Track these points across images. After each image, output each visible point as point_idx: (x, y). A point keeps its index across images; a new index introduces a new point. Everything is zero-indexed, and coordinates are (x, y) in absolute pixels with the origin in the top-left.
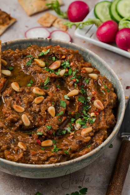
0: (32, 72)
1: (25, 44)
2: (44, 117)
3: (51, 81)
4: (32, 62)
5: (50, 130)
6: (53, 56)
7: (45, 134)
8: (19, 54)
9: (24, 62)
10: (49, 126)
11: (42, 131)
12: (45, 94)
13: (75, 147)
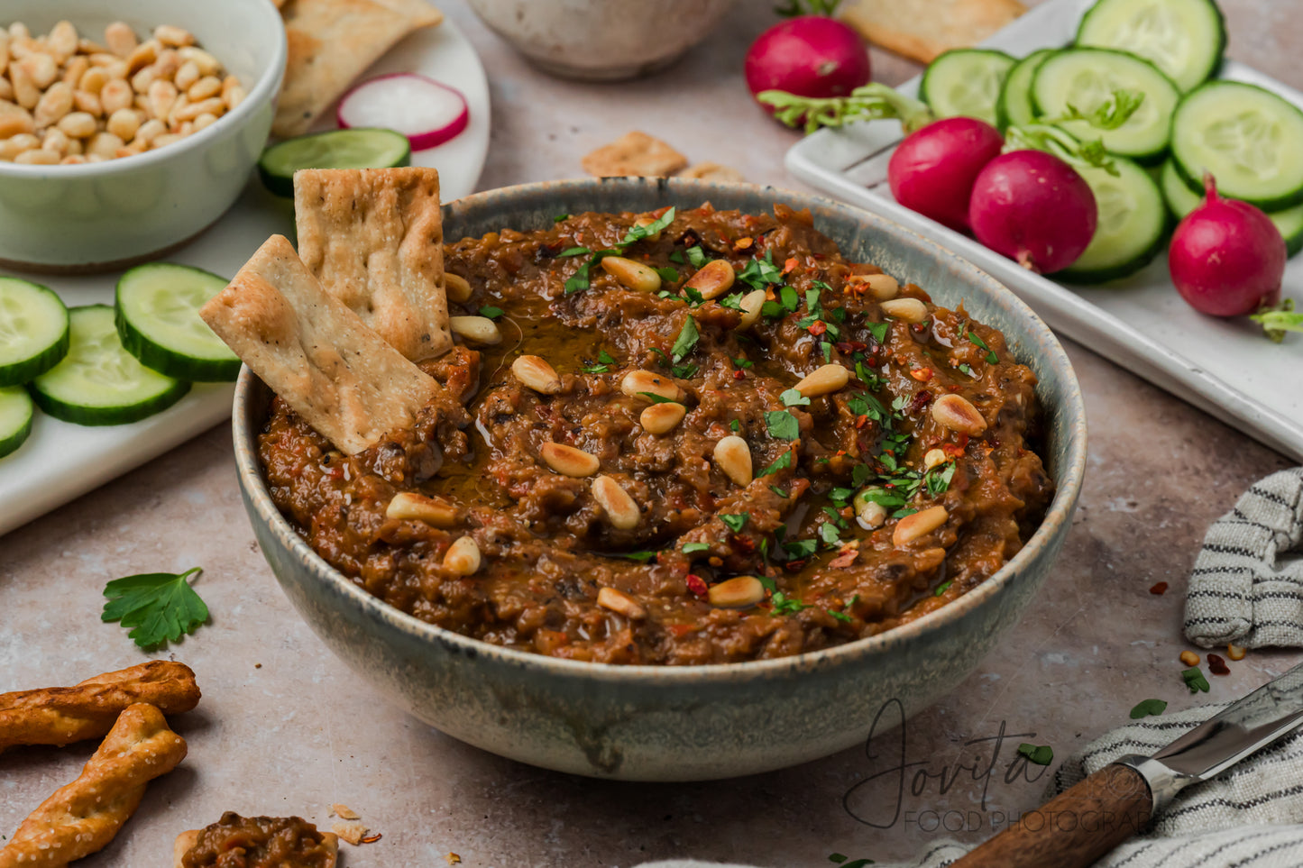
0: (599, 317)
1: (538, 213)
2: (703, 484)
4: (590, 279)
5: (741, 532)
6: (693, 246)
7: (722, 549)
8: (523, 245)
9: (551, 279)
10: (735, 516)
11: (703, 538)
12: (684, 394)
13: (873, 595)
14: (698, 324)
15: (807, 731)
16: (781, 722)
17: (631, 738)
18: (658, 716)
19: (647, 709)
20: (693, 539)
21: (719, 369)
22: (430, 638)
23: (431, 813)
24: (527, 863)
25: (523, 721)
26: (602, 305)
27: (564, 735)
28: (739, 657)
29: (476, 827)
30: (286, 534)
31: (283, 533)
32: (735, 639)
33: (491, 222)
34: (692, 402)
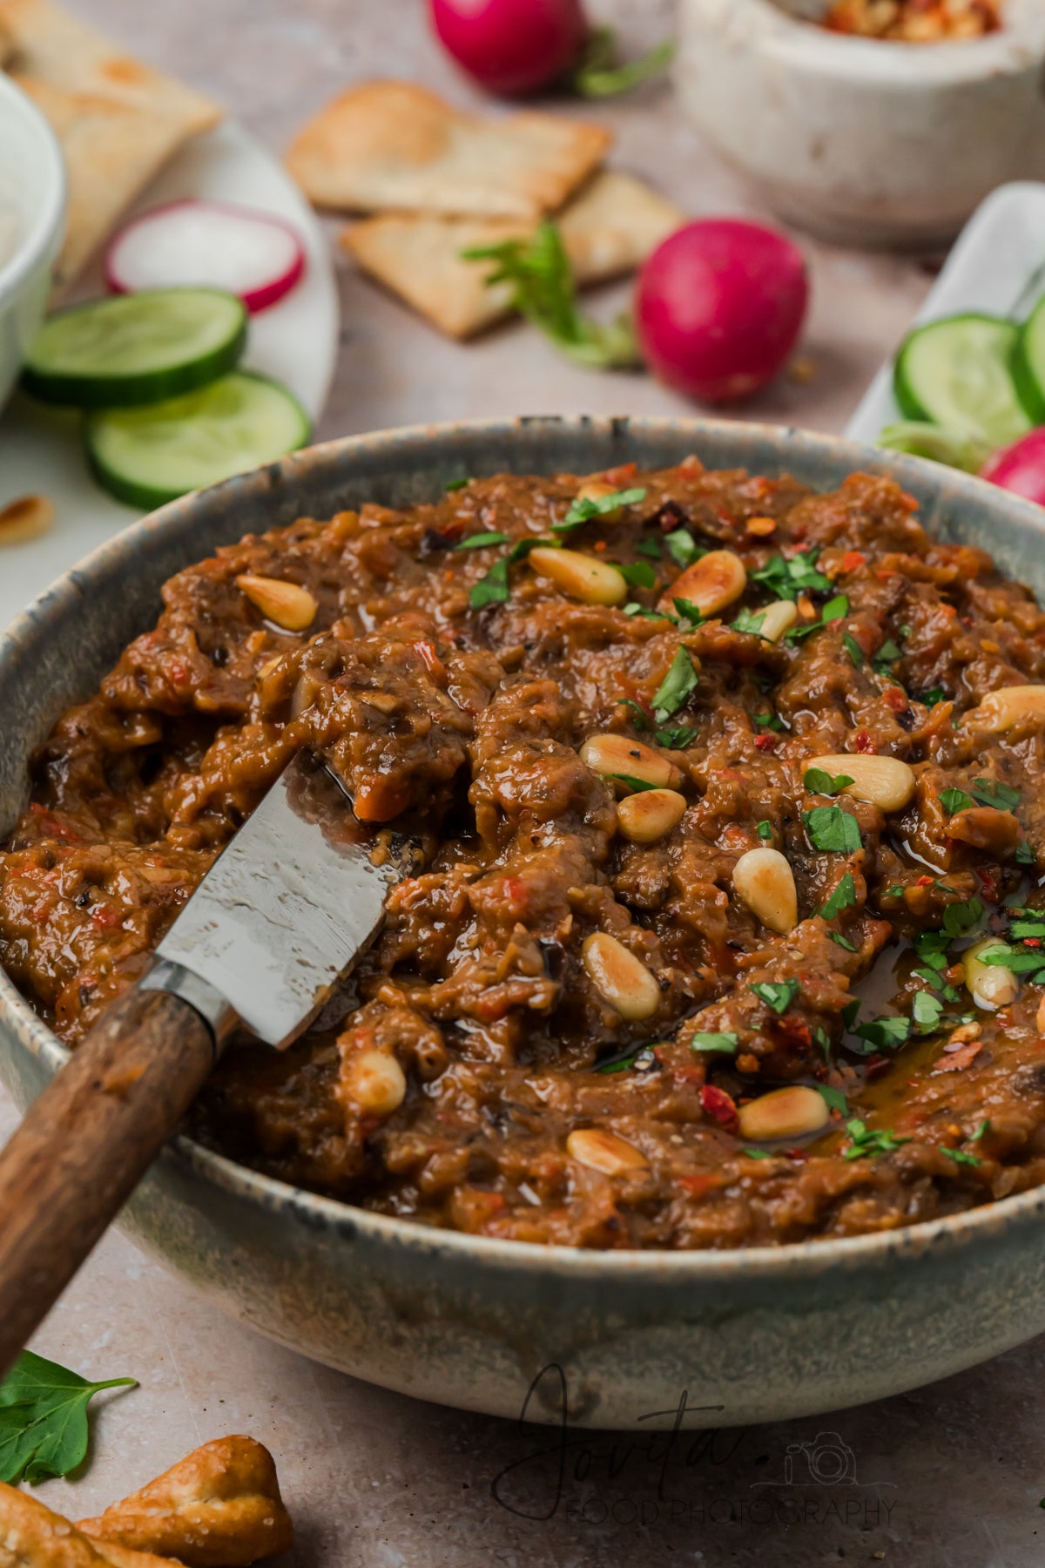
0: (528, 647)
1: (419, 476)
2: (718, 928)
3: (706, 681)
4: (510, 583)
5: (786, 1012)
6: (675, 528)
7: (759, 1043)
8: (399, 531)
9: (445, 585)
10: (775, 986)
11: (725, 1023)
12: (679, 776)
13: (1016, 1117)
14: (696, 660)
15: (909, 1351)
16: (867, 1340)
17: (615, 1369)
18: (664, 1334)
19: (644, 1320)
20: (708, 1025)
21: (731, 733)
22: (277, 1206)
23: (373, 1489)
24: (551, 1560)
25: (432, 1342)
26: (532, 629)
27: (501, 1364)
28: (796, 1232)
29: (452, 1505)
30: (28, 1025)
31: (22, 1024)
32: (789, 1199)
33: (343, 491)
34: (692, 789)
